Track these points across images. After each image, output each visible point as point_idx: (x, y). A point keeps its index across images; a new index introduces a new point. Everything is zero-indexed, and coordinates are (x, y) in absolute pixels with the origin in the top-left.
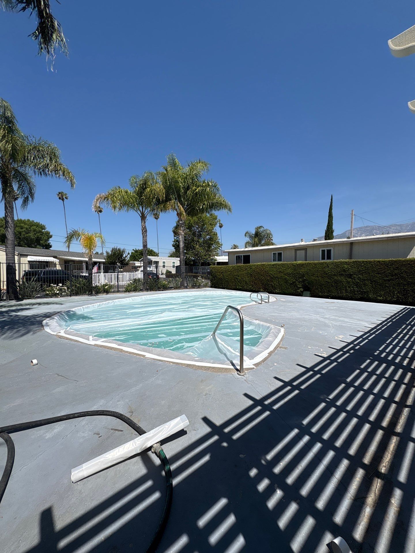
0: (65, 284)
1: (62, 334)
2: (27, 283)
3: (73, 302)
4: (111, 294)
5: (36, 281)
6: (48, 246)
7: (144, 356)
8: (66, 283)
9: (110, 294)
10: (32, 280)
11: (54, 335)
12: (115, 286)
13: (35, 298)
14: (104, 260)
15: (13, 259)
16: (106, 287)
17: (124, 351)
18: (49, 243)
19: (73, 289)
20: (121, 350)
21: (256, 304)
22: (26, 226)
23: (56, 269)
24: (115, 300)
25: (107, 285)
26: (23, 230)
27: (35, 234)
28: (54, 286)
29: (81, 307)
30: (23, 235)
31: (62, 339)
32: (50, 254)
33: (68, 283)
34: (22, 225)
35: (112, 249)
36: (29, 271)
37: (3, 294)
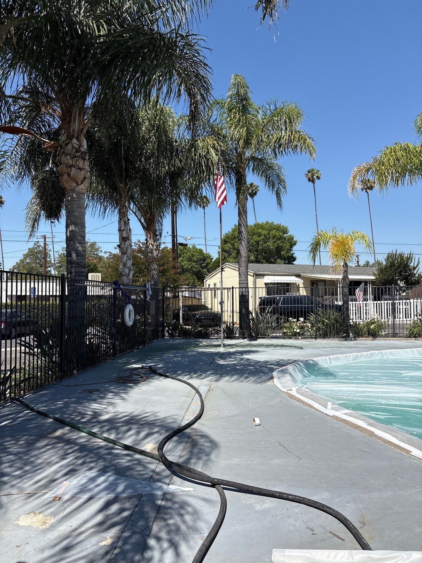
0: (309, 319)
1: (294, 393)
2: (261, 315)
3: (317, 348)
4: (382, 339)
5: (271, 313)
6: (291, 260)
8: (309, 316)
9: (379, 340)
10: (266, 311)
11: (283, 392)
12: (388, 326)
13: (271, 338)
14: (373, 278)
15: (246, 282)
16: (371, 327)
17: (376, 436)
18: (292, 254)
19: (319, 327)
20: (372, 434)
22: (264, 232)
23: (299, 294)
24: (384, 351)
25: (373, 323)
26: (261, 238)
27: (275, 242)
28: (294, 322)
29: (327, 357)
30: (261, 245)
31: (293, 400)
32: (291, 272)
33: (312, 318)
34: (260, 231)
35: (388, 257)
36: (267, 298)
37: (235, 330)
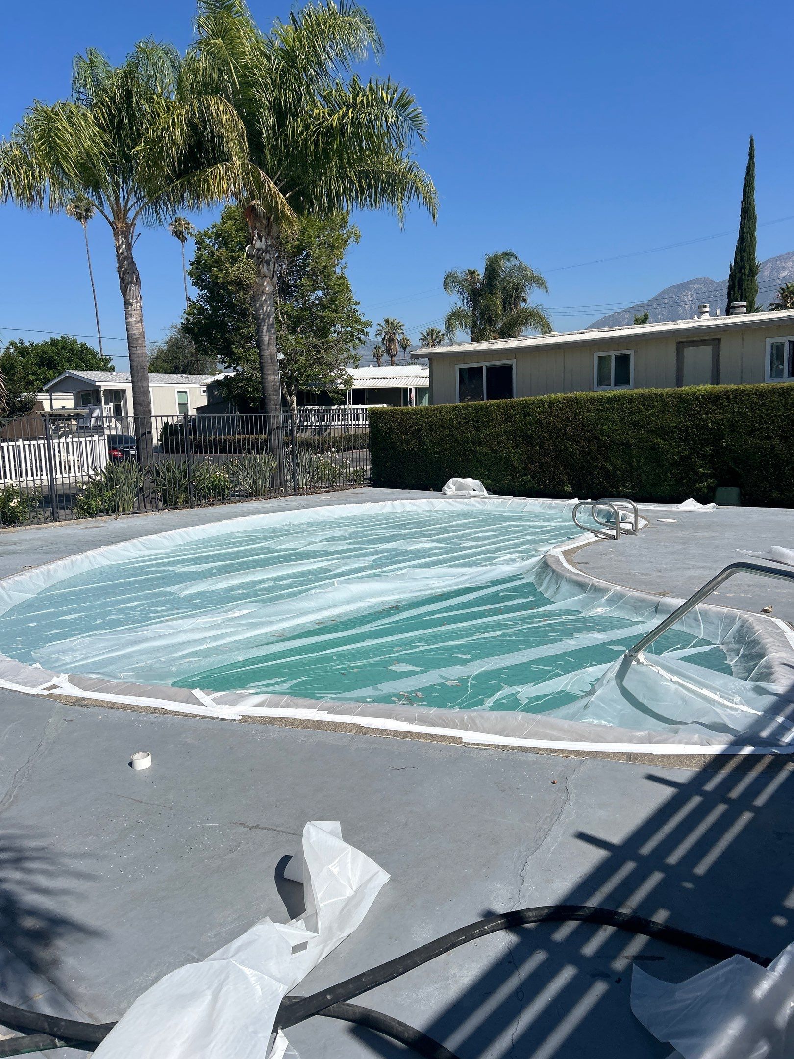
1: (71, 690)
7: (458, 740)
9: (27, 530)
11: (40, 695)
16: (11, 504)
21: (597, 539)
